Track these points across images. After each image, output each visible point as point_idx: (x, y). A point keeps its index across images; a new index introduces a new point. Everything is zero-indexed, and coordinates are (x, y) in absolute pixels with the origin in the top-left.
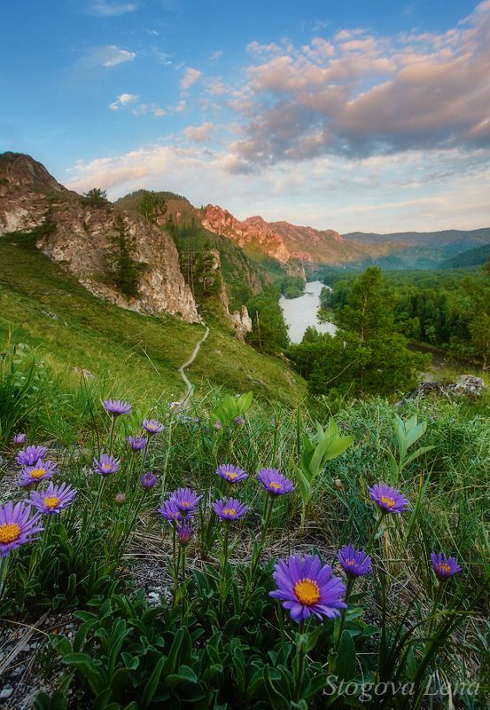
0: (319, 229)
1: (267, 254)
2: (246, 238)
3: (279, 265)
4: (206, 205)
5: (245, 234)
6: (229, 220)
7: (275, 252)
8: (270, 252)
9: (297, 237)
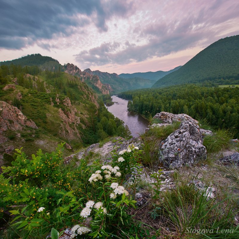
0: (110, 73)
1: (94, 85)
2: (85, 78)
3: (99, 89)
4: (67, 64)
5: (85, 76)
6: (77, 70)
7: (97, 84)
8: (95, 84)
9: (103, 77)
